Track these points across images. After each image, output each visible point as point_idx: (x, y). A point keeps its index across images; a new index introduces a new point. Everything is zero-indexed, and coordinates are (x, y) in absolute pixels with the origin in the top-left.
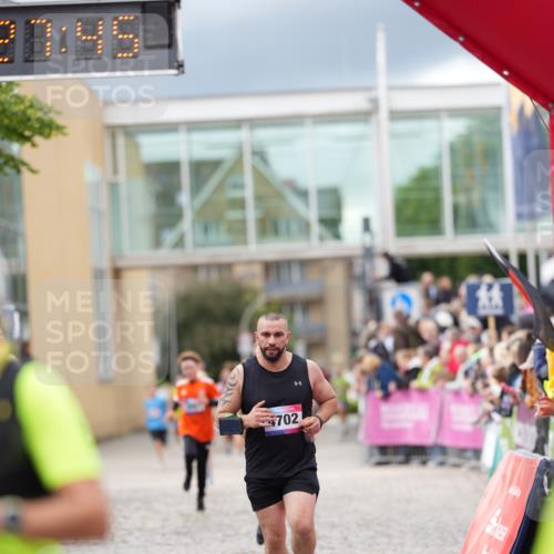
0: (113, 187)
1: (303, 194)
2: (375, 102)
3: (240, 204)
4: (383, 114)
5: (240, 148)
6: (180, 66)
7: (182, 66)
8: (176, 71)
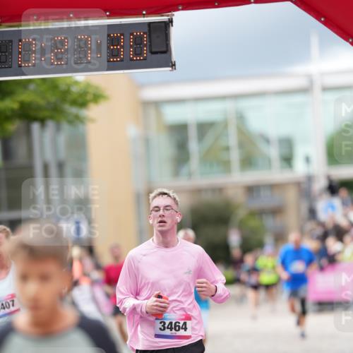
7: (174, 65)
8: (170, 69)
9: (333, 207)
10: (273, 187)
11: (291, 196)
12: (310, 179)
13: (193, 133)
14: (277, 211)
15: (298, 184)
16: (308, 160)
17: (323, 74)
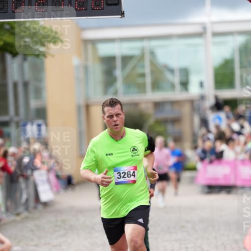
0: (86, 68)
1: (172, 71)
2: (205, 28)
3: (143, 75)
4: (209, 34)
5: (143, 50)
6: (122, 14)
7: (124, 14)
8: (120, 16)
9: (220, 119)
10: (173, 103)
11: (186, 110)
12: (203, 98)
13: (119, 63)
14: (176, 121)
15: (192, 102)
16: (201, 85)
17: (213, 23)
